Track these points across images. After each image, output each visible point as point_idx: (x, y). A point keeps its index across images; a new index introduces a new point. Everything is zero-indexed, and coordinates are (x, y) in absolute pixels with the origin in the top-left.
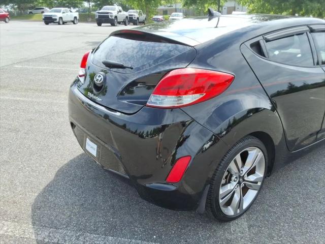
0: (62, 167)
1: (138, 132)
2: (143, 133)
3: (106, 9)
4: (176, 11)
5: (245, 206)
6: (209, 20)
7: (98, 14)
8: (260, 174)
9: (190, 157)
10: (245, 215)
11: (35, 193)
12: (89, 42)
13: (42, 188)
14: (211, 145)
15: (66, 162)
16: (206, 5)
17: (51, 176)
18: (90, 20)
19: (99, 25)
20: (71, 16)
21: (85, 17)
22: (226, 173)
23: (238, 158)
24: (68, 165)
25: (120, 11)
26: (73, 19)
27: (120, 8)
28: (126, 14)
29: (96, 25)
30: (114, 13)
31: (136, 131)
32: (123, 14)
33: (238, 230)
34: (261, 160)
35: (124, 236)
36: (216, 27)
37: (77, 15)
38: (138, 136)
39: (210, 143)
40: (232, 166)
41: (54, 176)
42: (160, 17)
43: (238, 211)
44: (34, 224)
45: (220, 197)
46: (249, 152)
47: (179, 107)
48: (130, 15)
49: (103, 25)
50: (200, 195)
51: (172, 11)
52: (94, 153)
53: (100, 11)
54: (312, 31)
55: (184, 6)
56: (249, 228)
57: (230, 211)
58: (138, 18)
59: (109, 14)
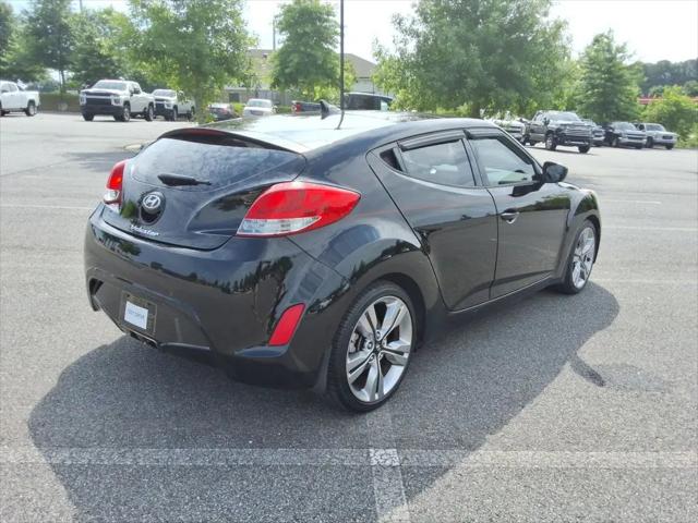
0: (69, 367)
1: (220, 283)
2: (229, 284)
3: (102, 86)
4: (257, 96)
5: (386, 390)
6: (323, 118)
7: (85, 96)
8: (406, 341)
9: (302, 306)
10: (387, 405)
11: (28, 405)
12: (73, 154)
13: (38, 398)
14: (329, 305)
15: (73, 360)
16: (317, 88)
17: (50, 381)
18: (65, 107)
19: (89, 118)
20: (22, 98)
21: (53, 102)
22: (354, 337)
23: (371, 310)
24: (78, 363)
25: (137, 92)
26: (25, 106)
27: (137, 85)
28: (151, 97)
29: (82, 118)
30: (124, 95)
31: (216, 283)
32: (144, 98)
33: (376, 422)
34: (405, 317)
35: (201, 446)
36: (338, 128)
37: (34, 95)
38: (219, 290)
39: (328, 302)
40: (363, 321)
41: (56, 382)
42: (224, 106)
43: (377, 397)
44: (38, 445)
45: (348, 370)
46: (388, 305)
47: (285, 235)
48: (157, 100)
49: (96, 118)
50: (316, 373)
51: (248, 95)
52: (143, 324)
53: (91, 90)
54: (470, 137)
55: (273, 86)
56: (393, 419)
57: (365, 396)
58: (175, 107)
59: (111, 97)
